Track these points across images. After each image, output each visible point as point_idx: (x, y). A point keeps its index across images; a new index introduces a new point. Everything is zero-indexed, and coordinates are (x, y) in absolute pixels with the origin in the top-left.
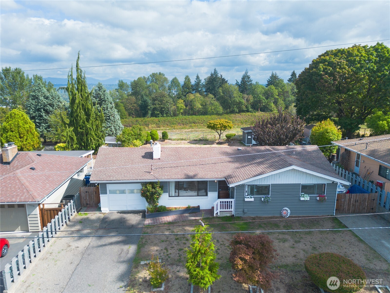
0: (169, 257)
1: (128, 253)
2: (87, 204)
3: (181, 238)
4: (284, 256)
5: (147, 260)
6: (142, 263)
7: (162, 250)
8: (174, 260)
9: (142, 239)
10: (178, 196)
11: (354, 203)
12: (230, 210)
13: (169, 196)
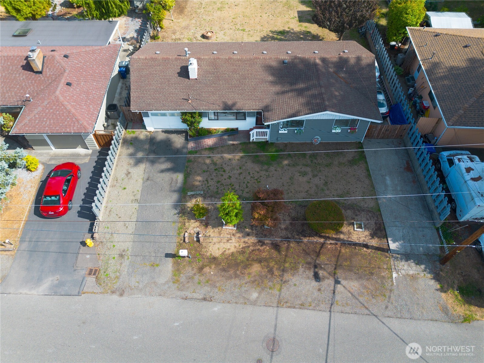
0: (209, 189)
1: (177, 183)
2: (132, 120)
3: (219, 168)
4: (298, 192)
5: (193, 191)
6: (189, 194)
7: (204, 181)
8: (213, 192)
9: (187, 167)
10: (218, 120)
11: (384, 132)
12: (266, 137)
13: (209, 120)
